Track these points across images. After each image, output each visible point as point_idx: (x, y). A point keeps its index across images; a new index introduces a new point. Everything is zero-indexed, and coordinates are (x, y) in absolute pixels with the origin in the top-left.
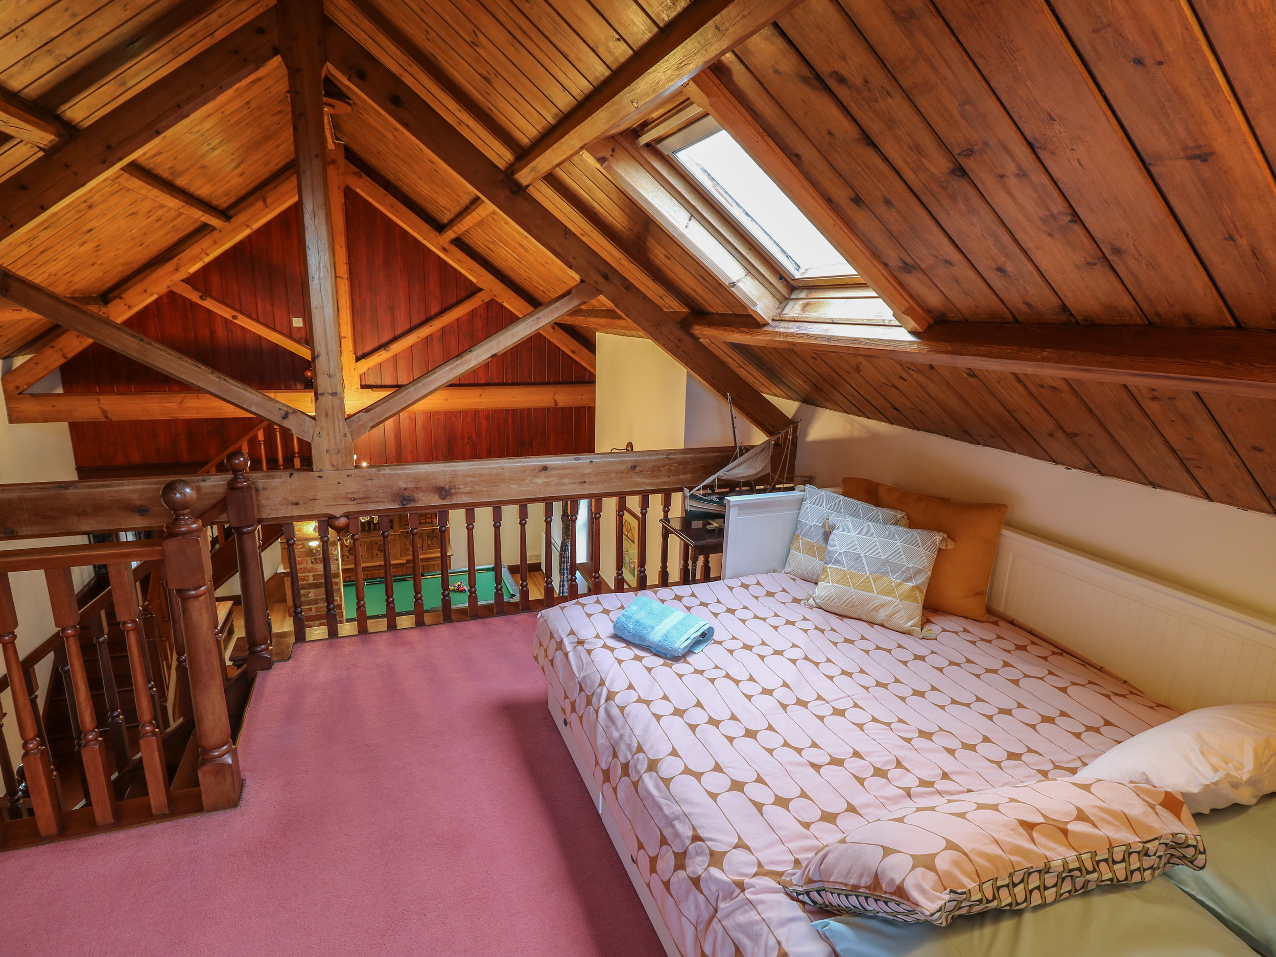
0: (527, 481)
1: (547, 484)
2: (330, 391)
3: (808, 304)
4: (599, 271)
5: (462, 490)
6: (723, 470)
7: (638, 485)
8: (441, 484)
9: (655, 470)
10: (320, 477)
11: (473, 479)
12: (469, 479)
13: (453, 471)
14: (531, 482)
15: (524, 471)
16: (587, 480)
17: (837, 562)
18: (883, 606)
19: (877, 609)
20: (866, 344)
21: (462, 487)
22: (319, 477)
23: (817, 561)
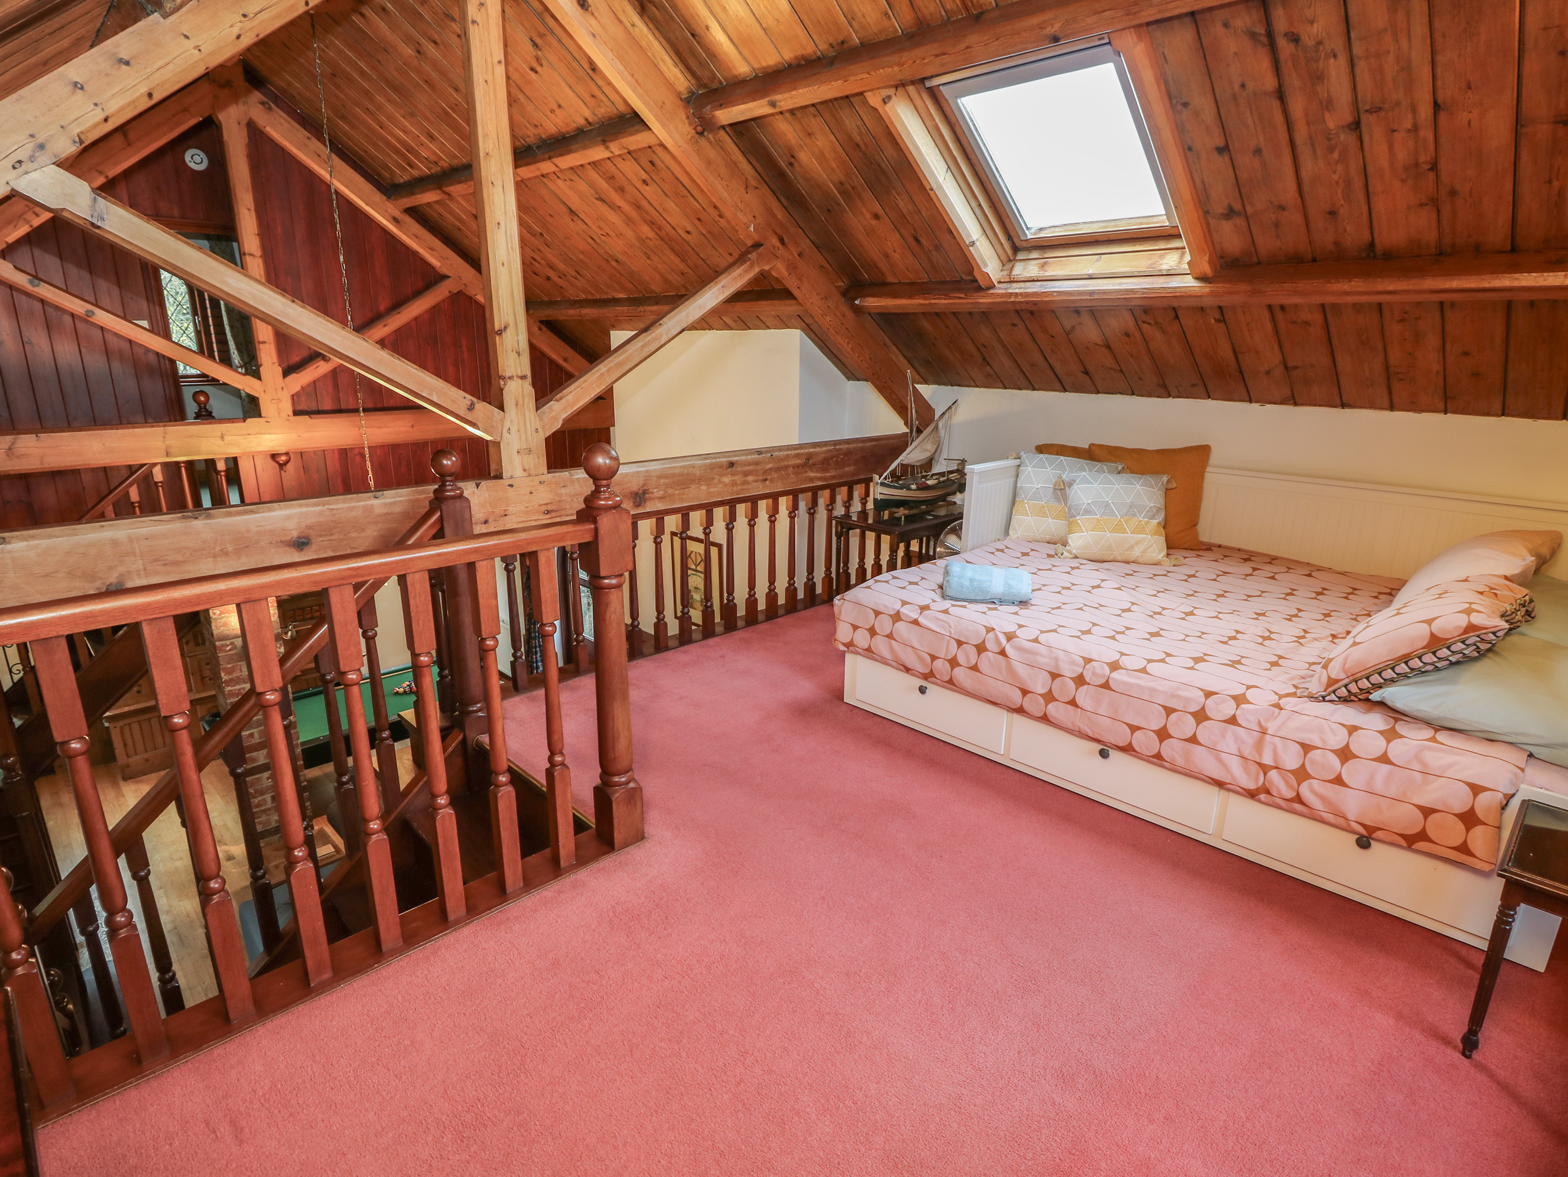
0: (716, 481)
1: (734, 483)
2: (520, 374)
3: (1045, 263)
4: (776, 233)
5: (656, 495)
6: (904, 454)
7: (812, 480)
8: (635, 488)
9: (825, 463)
10: (511, 486)
11: (666, 481)
12: (662, 481)
13: (647, 471)
14: (720, 482)
15: (713, 469)
16: (769, 477)
17: (1087, 512)
18: (1137, 544)
19: (1131, 548)
20: (1144, 293)
21: (655, 490)
22: (509, 485)
23: (1050, 520)
